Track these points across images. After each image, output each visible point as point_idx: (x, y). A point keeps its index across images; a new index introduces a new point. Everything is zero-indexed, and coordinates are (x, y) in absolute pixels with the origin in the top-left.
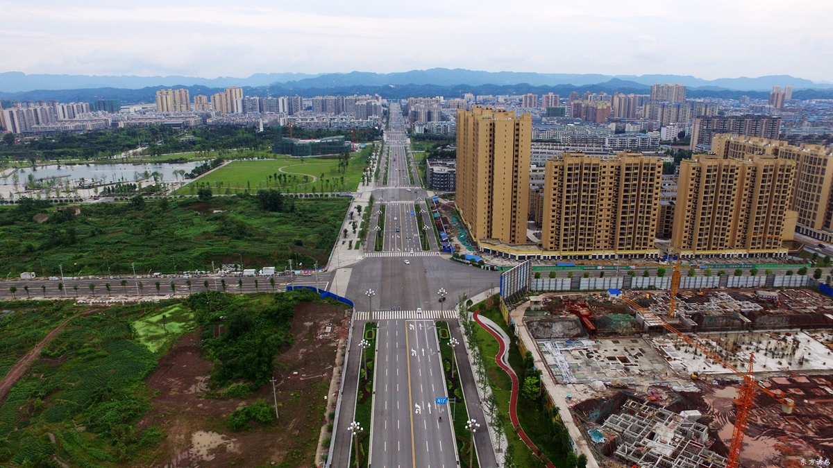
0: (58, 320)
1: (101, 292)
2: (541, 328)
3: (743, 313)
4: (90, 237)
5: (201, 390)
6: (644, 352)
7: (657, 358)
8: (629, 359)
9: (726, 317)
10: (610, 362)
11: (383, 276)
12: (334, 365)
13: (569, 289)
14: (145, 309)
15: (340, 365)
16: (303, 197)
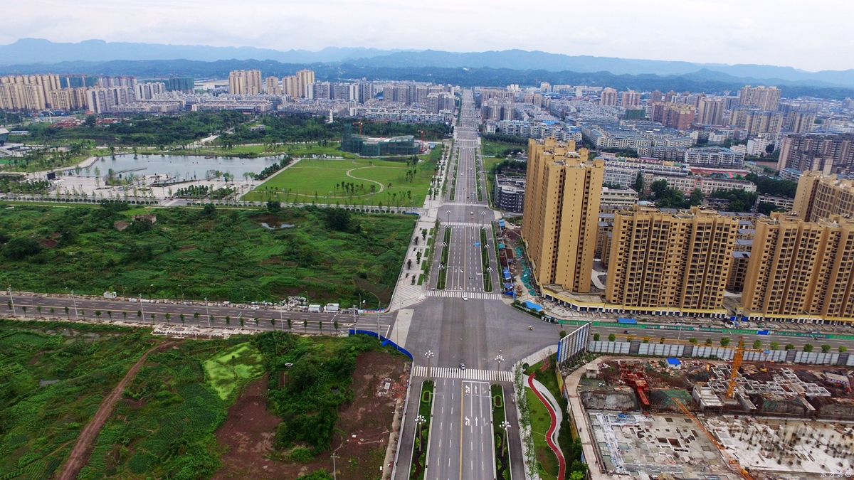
0: (137, 351)
1: (174, 320)
2: (594, 399)
3: (807, 398)
4: (165, 252)
5: (267, 449)
6: (696, 435)
7: (710, 444)
8: (680, 443)
9: (788, 403)
10: (661, 445)
11: (444, 322)
12: (391, 430)
13: (627, 352)
14: (216, 347)
15: (397, 431)
16: (370, 212)
